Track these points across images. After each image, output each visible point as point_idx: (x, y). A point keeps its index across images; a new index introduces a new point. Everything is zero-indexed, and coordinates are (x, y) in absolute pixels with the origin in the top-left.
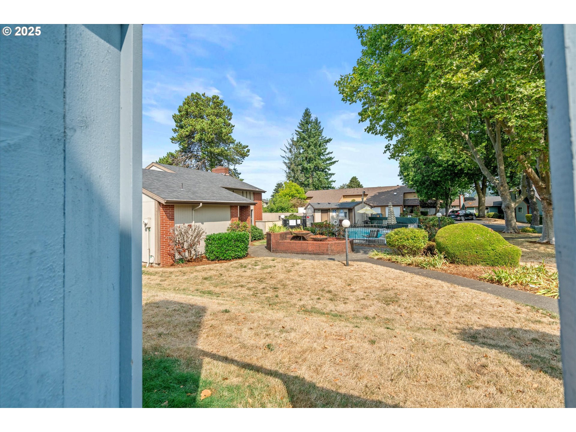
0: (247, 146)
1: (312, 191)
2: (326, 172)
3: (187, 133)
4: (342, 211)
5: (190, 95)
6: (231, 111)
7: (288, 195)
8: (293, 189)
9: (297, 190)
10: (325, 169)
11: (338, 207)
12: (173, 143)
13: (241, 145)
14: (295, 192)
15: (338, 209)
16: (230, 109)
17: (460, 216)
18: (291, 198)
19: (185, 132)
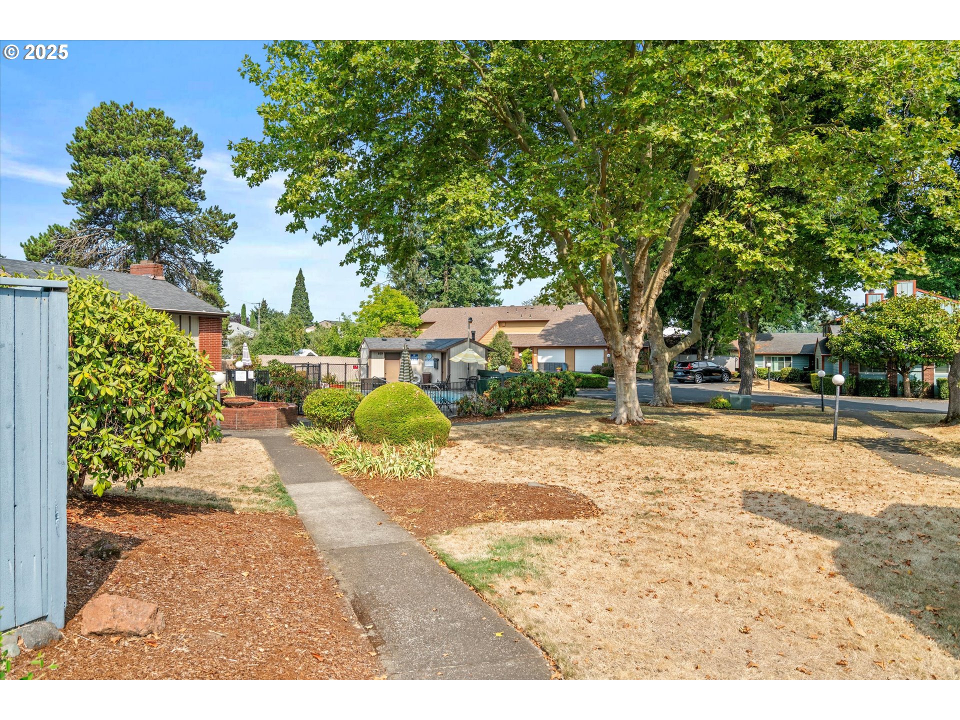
0: (233, 216)
1: (443, 309)
2: (484, 265)
3: (89, 188)
4: (429, 356)
5: (97, 106)
6: (200, 139)
7: (379, 316)
8: (390, 303)
9: (400, 307)
10: (482, 259)
11: (424, 348)
12: (66, 203)
13: (219, 213)
14: (394, 310)
15: (422, 351)
16: (197, 135)
17: (694, 374)
18: (384, 322)
19: (86, 185)
